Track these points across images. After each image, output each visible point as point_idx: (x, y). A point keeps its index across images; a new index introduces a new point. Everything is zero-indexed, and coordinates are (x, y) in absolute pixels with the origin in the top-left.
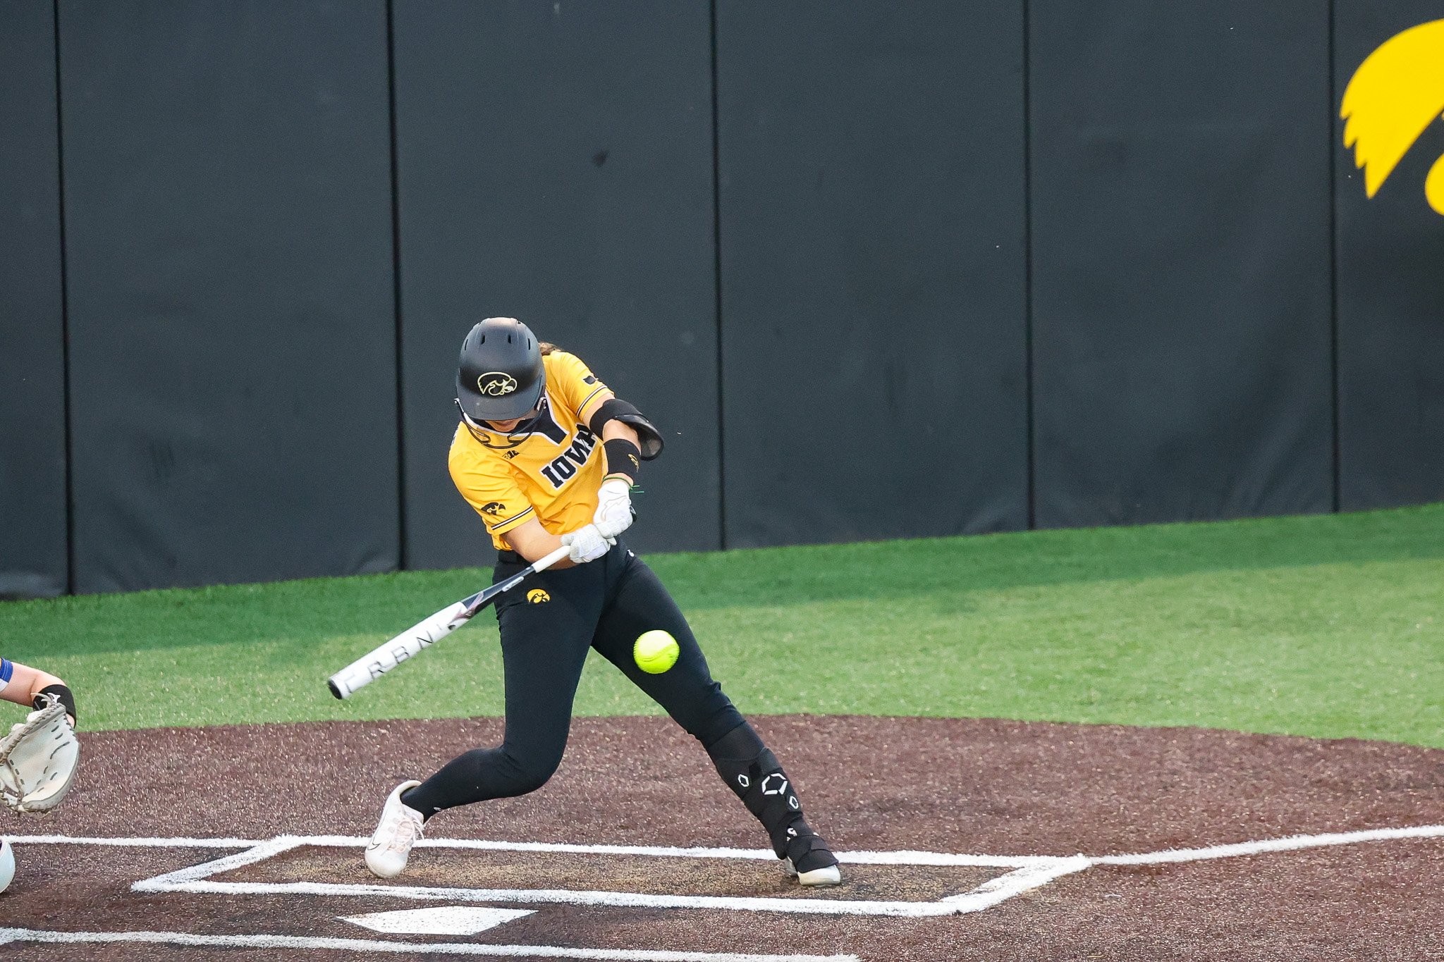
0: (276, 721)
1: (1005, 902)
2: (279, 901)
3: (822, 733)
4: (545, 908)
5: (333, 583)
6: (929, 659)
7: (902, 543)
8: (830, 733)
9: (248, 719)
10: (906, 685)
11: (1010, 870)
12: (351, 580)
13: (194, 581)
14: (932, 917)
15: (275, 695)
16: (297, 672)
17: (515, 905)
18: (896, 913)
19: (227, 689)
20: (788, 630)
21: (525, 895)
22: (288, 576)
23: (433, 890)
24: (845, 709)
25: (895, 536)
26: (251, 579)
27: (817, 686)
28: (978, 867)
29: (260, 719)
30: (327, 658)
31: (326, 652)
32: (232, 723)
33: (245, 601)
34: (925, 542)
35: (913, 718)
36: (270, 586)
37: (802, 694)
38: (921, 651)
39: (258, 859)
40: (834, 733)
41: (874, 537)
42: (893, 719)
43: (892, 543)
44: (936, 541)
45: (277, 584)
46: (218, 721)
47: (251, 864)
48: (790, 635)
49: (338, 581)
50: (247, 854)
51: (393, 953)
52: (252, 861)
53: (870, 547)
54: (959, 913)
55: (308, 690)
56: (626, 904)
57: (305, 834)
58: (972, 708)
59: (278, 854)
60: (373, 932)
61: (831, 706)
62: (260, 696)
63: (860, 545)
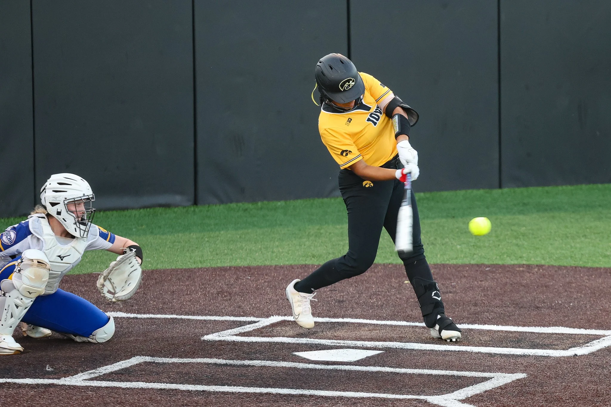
0: (280, 264)
1: (598, 351)
2: (267, 345)
3: (529, 273)
4: (388, 350)
5: (317, 201)
6: (587, 240)
7: (584, 186)
8: (533, 273)
9: (268, 263)
10: (573, 252)
11: (604, 336)
12: (326, 200)
13: (253, 200)
14: (564, 357)
15: (283, 252)
16: (294, 242)
17: (375, 349)
18: (547, 355)
19: (261, 249)
20: (524, 226)
21: (380, 344)
22: (298, 197)
23: (339, 341)
24: (543, 262)
25: (581, 183)
26: (279, 199)
27: (532, 252)
28: (589, 335)
29: (274, 263)
30: (309, 236)
31: (309, 233)
32: (260, 264)
33: (276, 209)
34: (595, 186)
35: (573, 267)
36: (288, 202)
37: (524, 255)
38: (583, 236)
39: (261, 327)
40: (536, 273)
41: (571, 184)
42: (563, 267)
43: (579, 186)
44: (600, 186)
45: (292, 201)
46: (254, 264)
47: (257, 329)
48: (524, 228)
49: (320, 200)
50: (257, 324)
51: (316, 370)
52: (258, 327)
53: (569, 188)
54: (576, 355)
55: (298, 250)
56: (425, 349)
57: (285, 315)
58: (601, 263)
59: (271, 324)
60: (308, 360)
61: (537, 261)
62: (275, 252)
63: (564, 187)
